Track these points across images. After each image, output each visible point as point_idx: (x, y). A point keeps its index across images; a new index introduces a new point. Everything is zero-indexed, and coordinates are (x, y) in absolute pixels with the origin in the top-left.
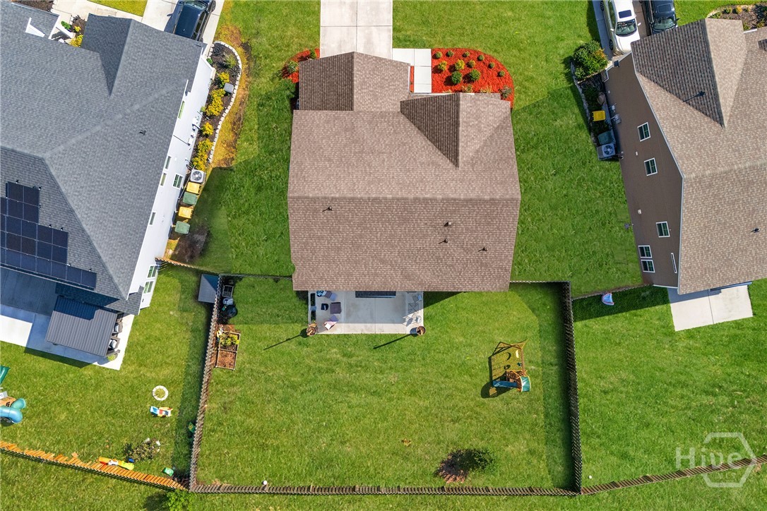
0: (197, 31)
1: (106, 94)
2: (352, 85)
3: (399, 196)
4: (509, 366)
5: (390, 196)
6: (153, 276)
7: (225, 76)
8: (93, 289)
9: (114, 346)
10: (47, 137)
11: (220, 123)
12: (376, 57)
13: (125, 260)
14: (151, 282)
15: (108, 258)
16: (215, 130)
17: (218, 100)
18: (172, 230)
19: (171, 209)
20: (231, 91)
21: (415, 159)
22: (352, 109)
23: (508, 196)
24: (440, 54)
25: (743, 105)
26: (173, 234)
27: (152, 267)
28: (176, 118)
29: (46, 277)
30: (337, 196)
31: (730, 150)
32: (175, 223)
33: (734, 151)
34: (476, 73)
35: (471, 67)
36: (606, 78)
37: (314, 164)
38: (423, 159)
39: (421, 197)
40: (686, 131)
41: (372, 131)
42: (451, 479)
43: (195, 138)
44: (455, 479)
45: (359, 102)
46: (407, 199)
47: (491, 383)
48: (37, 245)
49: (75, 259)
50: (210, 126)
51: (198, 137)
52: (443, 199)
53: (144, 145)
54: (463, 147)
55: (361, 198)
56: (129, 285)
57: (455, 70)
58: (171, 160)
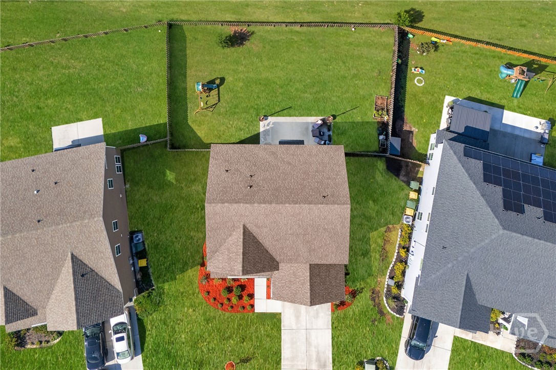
0: (416, 324)
1: (470, 274)
2: (311, 282)
3: (281, 206)
4: (207, 96)
5: (287, 205)
6: (430, 154)
7: (395, 291)
8: (465, 146)
9: (450, 110)
10: (503, 244)
11: (395, 257)
12: (295, 303)
13: (447, 164)
14: (431, 150)
15: (458, 166)
16: (398, 252)
17: (398, 273)
18: (421, 183)
19: (422, 197)
20: (390, 280)
21: (271, 230)
22: (310, 265)
23: (213, 205)
24: (249, 308)
25: (56, 268)
26: (420, 181)
27: (431, 160)
28: (424, 258)
29: (494, 154)
30: (320, 205)
31: (69, 236)
32: (420, 188)
33: (67, 236)
34: (225, 294)
35: (228, 298)
36: (135, 290)
37: (335, 226)
38: (265, 230)
39: (267, 205)
40: (96, 249)
41: (298, 250)
42: (244, 30)
43: (411, 246)
44: (241, 30)
45: (306, 271)
46: (276, 203)
47: (218, 86)
48: (502, 174)
49: (477, 165)
50: (402, 255)
51: (409, 247)
52: (254, 203)
53: (443, 240)
54: (240, 238)
55: (305, 204)
56: (444, 149)
57: (238, 296)
58: (425, 230)
